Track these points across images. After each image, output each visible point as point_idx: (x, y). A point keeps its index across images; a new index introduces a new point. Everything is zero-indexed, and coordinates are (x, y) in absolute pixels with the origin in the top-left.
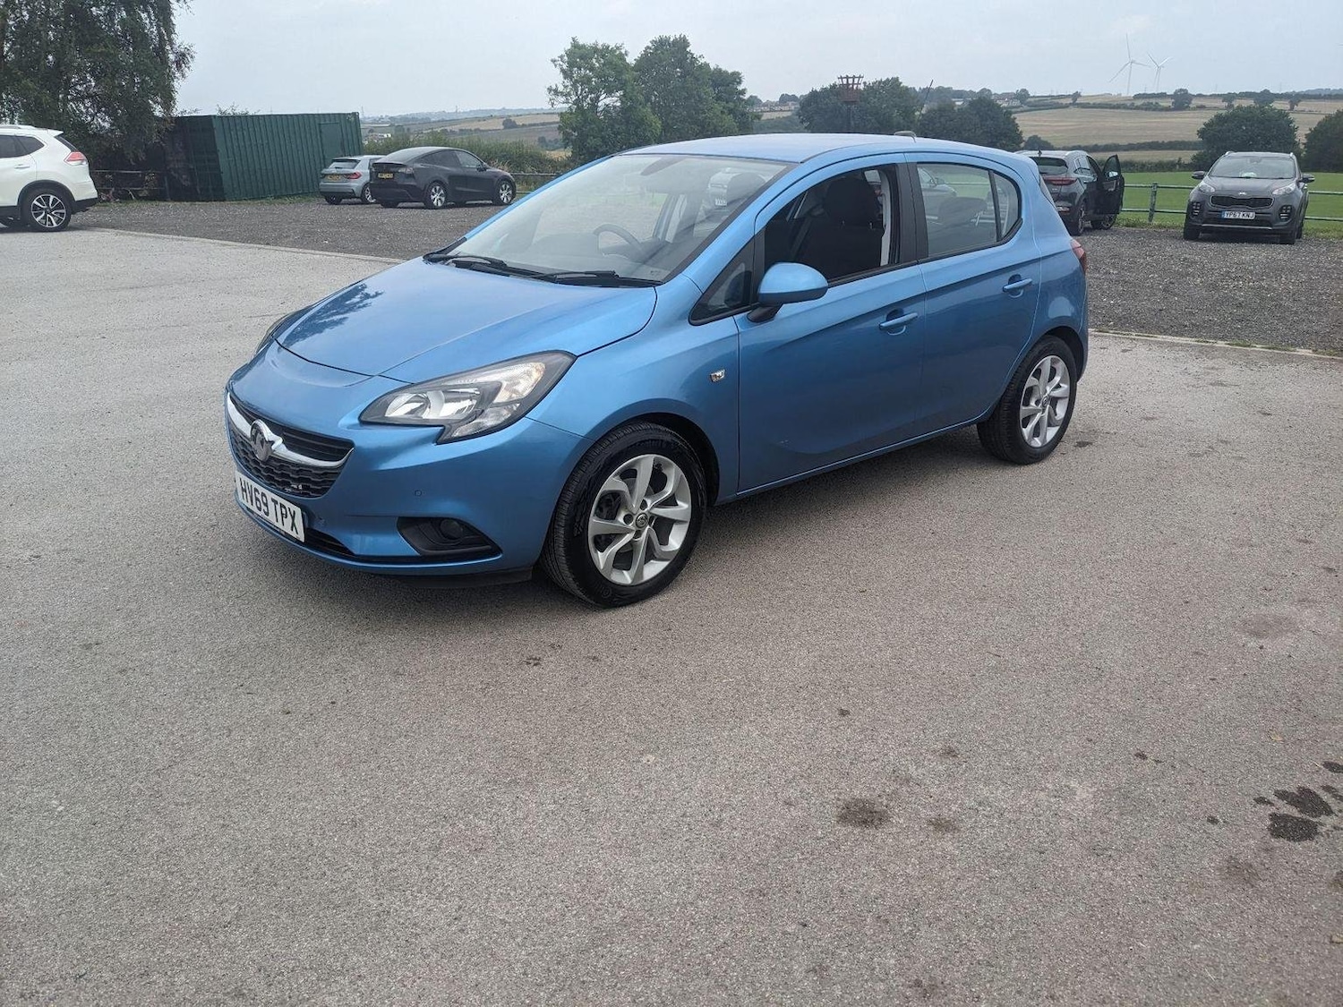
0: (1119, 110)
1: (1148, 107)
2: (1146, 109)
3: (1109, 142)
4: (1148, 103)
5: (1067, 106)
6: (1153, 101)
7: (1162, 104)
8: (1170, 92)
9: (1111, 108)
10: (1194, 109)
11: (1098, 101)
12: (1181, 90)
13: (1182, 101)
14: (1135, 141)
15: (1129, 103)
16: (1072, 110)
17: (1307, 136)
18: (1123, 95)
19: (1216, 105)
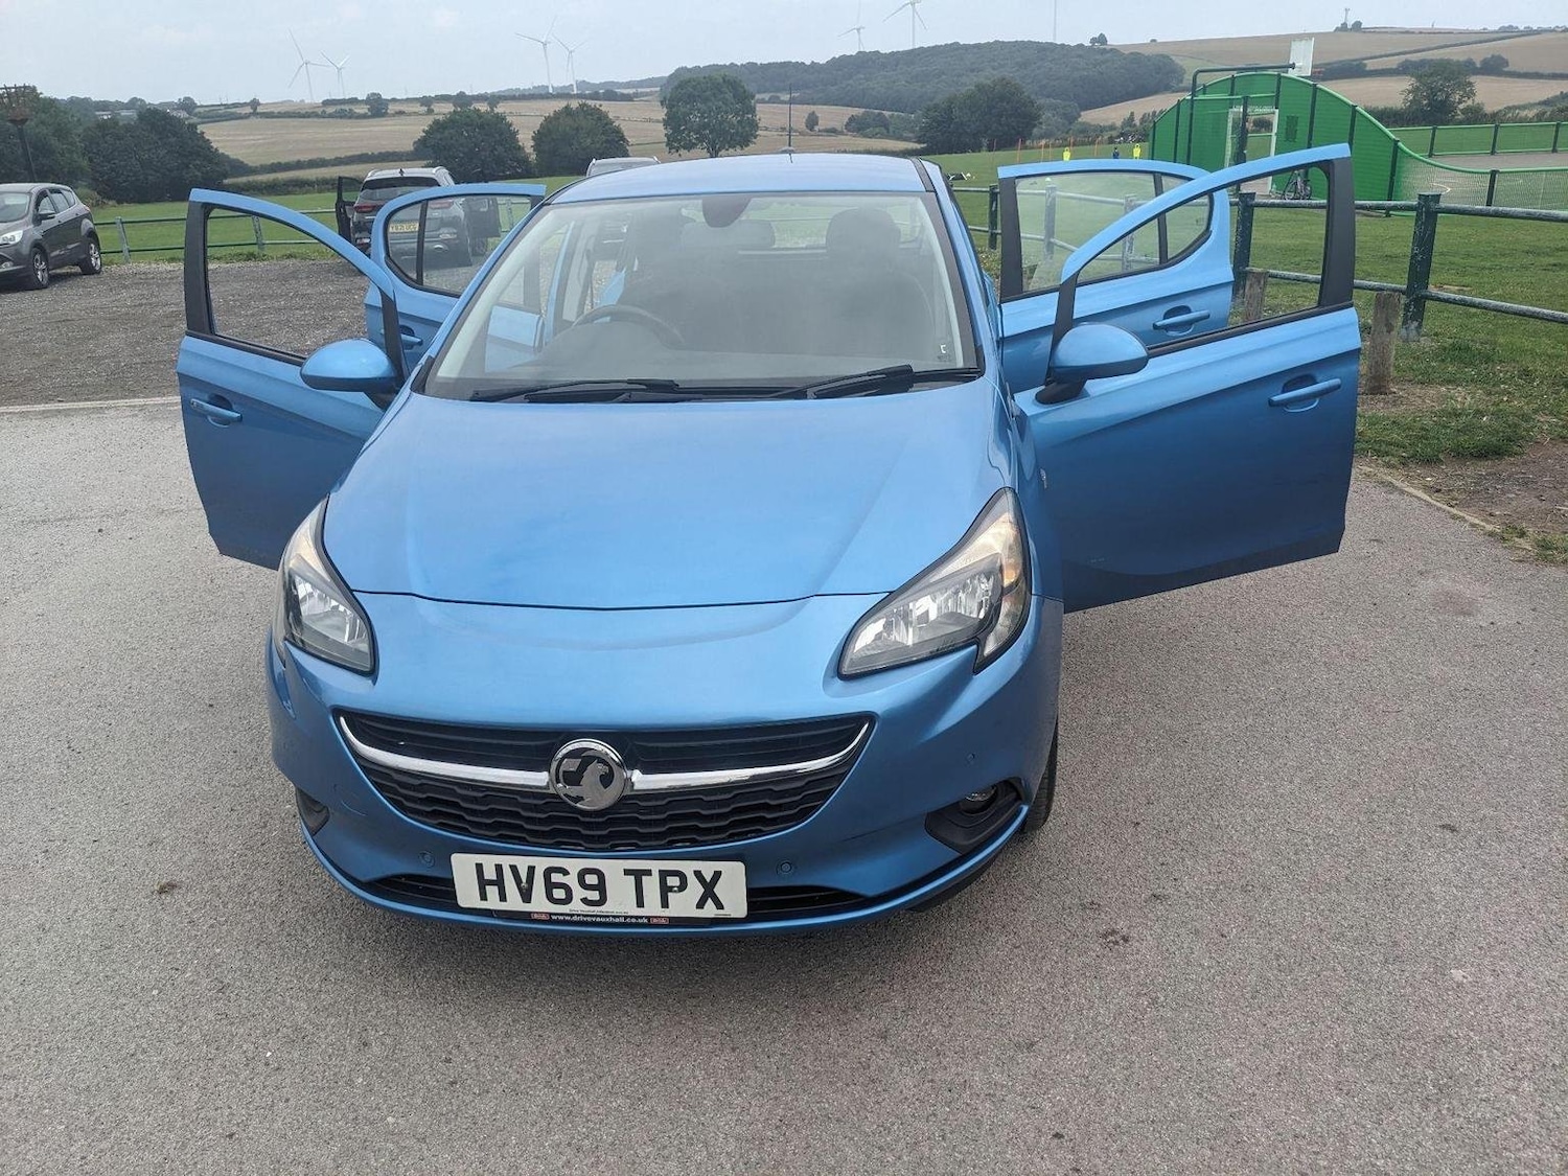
0: (310, 120)
1: (341, 115)
2: (341, 117)
3: (314, 156)
4: (339, 110)
5: (247, 116)
6: (347, 107)
7: (356, 111)
8: (362, 97)
9: (301, 117)
10: (393, 115)
11: (282, 109)
12: (374, 94)
13: (377, 107)
14: (342, 154)
15: (319, 111)
16: (254, 120)
17: (533, 139)
18: (306, 101)
19: (416, 110)
